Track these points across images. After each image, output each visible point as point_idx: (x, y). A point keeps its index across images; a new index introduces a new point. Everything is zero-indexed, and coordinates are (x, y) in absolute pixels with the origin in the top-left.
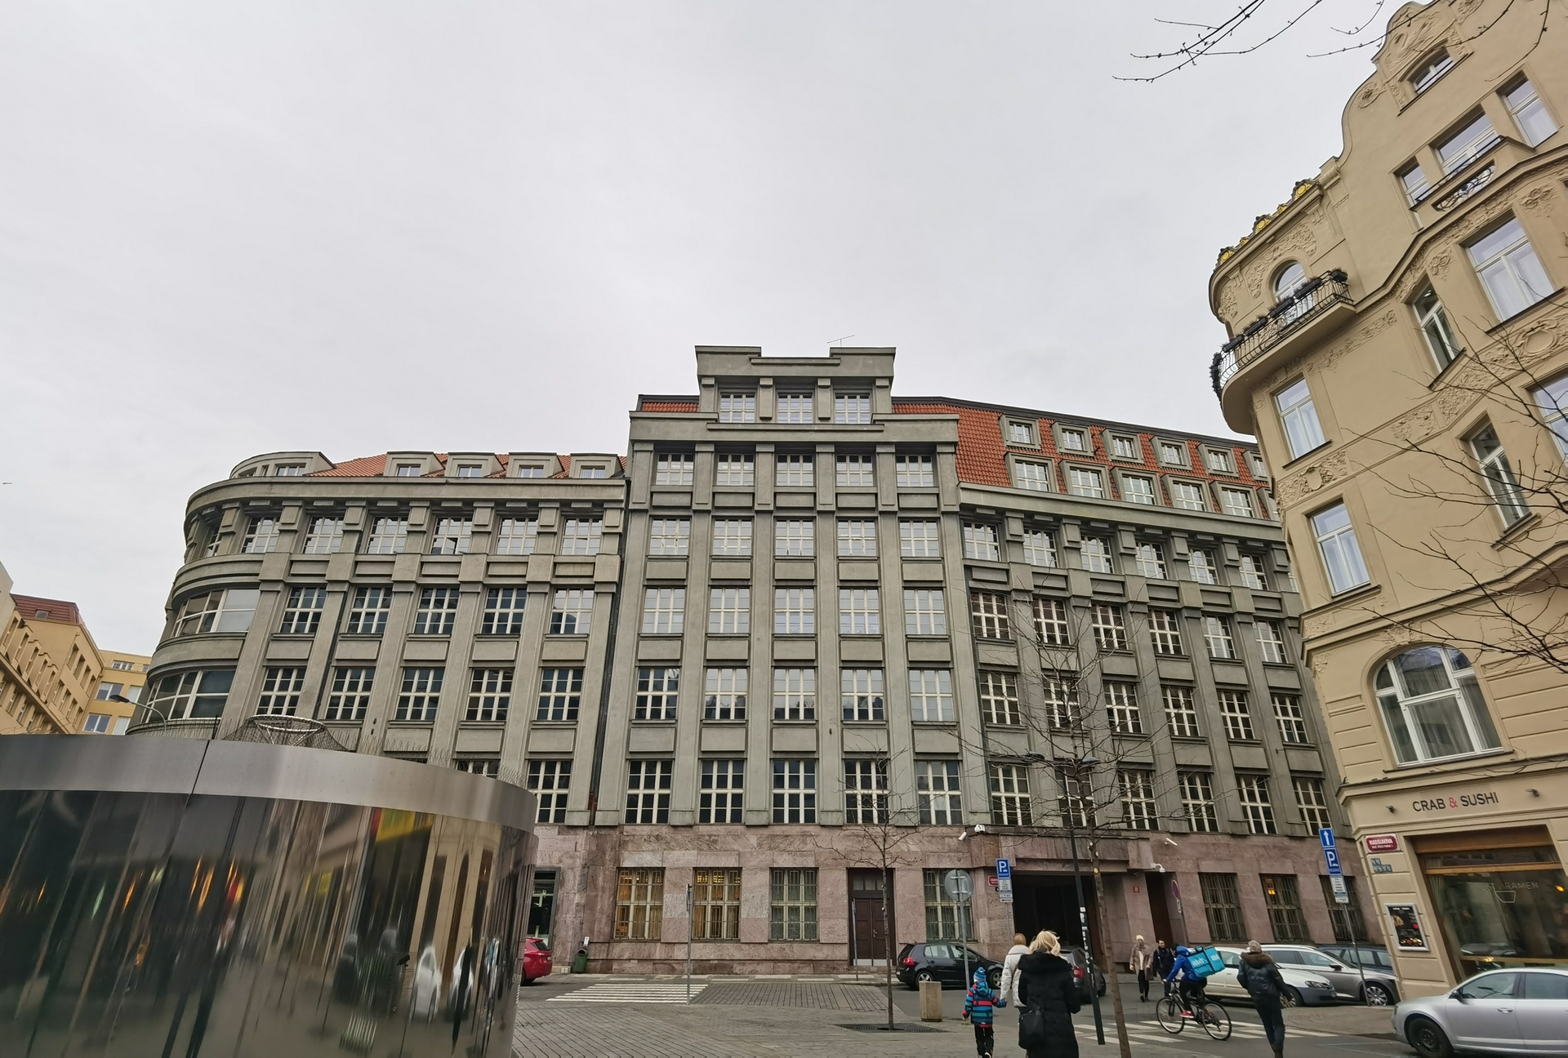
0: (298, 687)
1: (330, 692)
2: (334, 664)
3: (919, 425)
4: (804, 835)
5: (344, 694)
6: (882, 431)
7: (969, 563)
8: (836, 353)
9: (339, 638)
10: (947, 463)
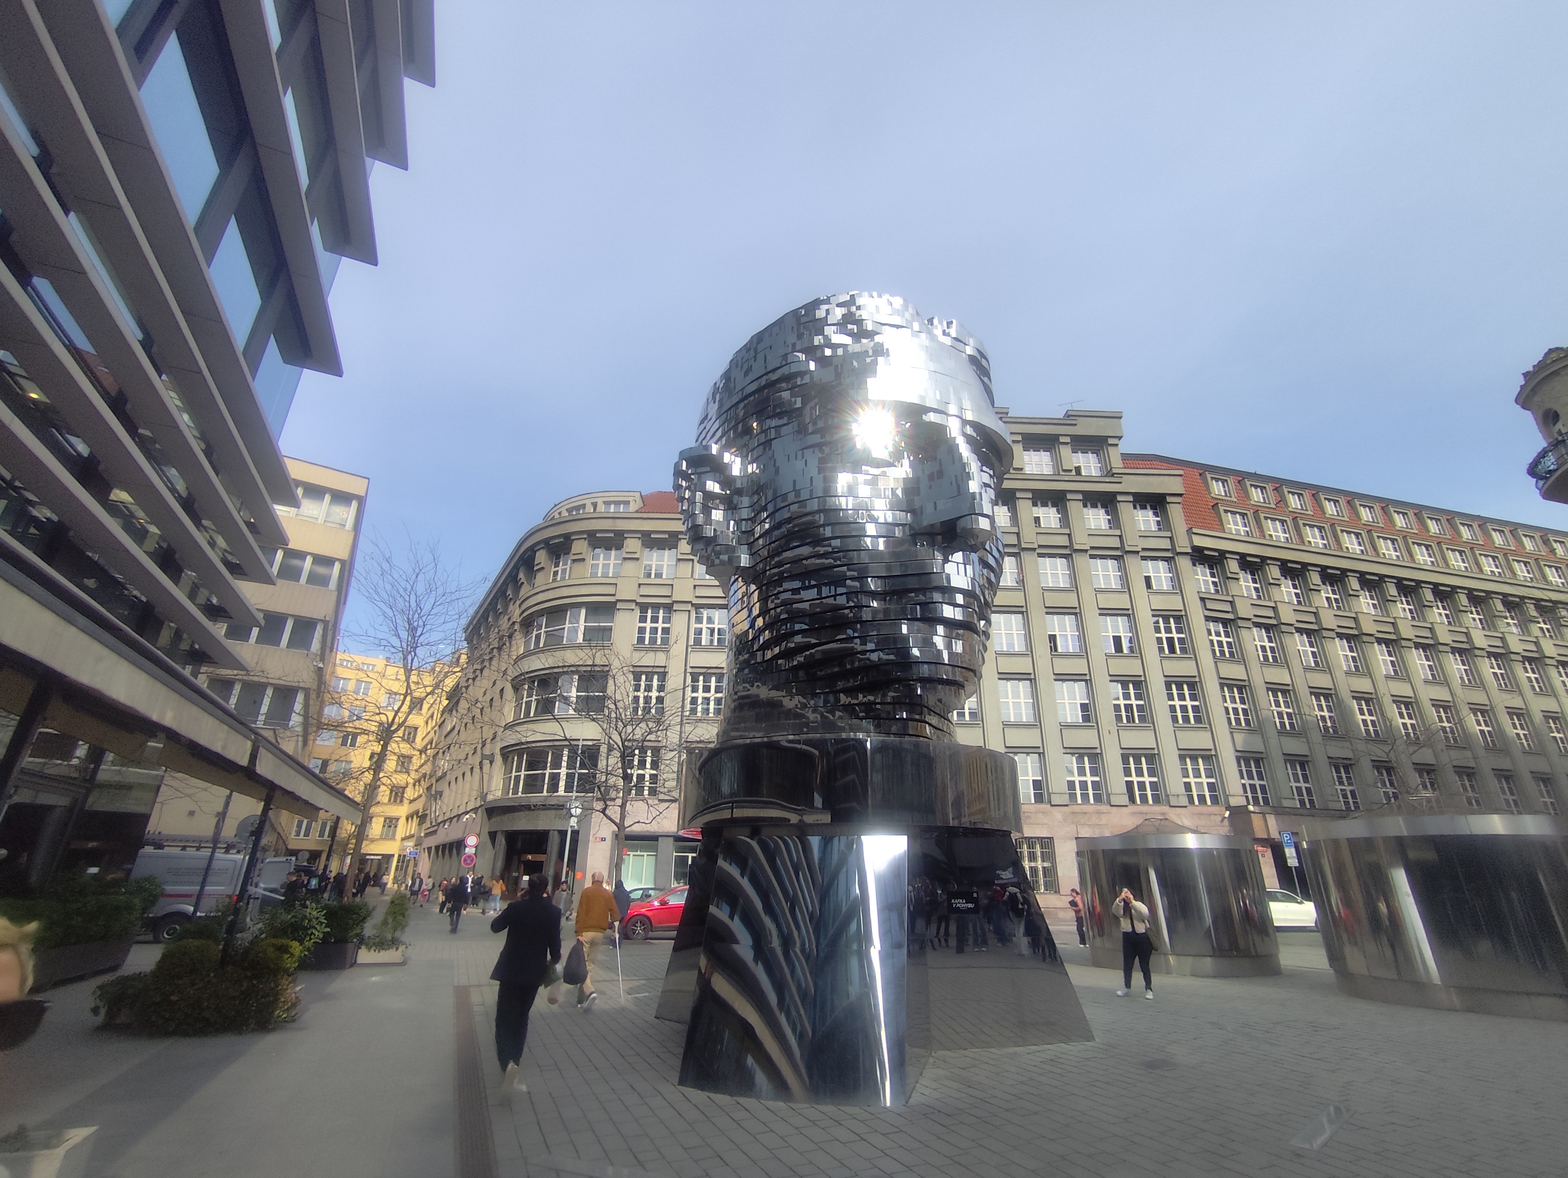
0: (661, 688)
1: (689, 694)
2: (689, 670)
3: (1151, 478)
4: (1099, 813)
5: (700, 694)
6: (1120, 483)
7: (1203, 596)
8: (1071, 417)
9: (690, 649)
10: (1176, 512)
